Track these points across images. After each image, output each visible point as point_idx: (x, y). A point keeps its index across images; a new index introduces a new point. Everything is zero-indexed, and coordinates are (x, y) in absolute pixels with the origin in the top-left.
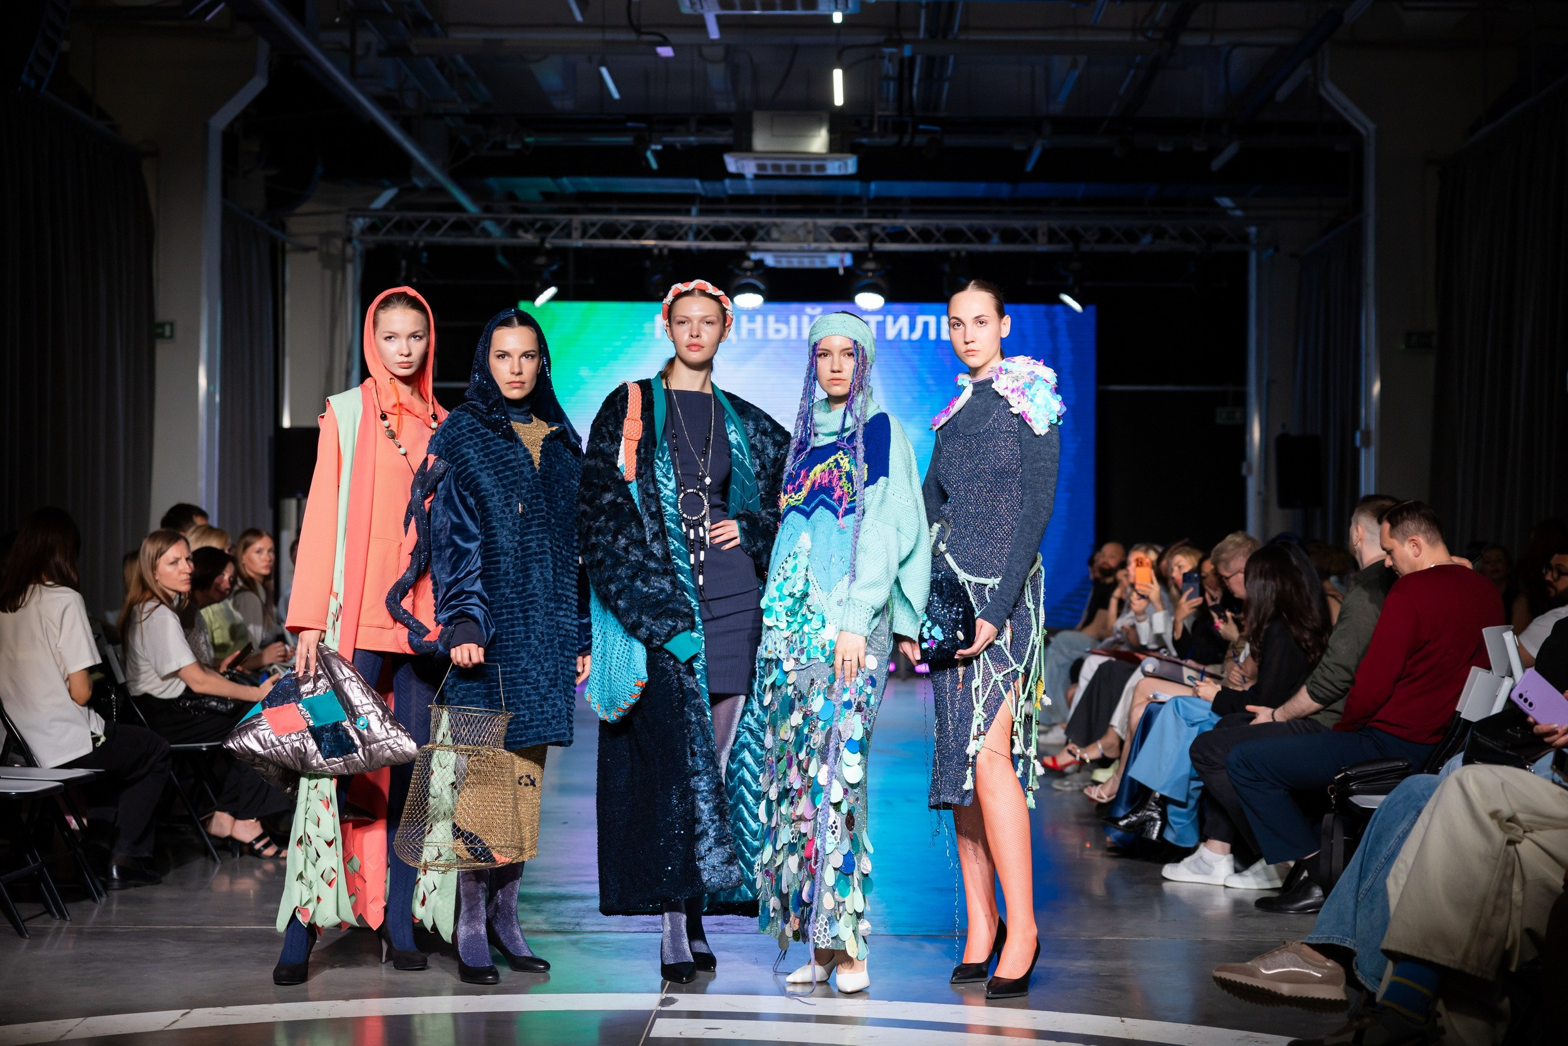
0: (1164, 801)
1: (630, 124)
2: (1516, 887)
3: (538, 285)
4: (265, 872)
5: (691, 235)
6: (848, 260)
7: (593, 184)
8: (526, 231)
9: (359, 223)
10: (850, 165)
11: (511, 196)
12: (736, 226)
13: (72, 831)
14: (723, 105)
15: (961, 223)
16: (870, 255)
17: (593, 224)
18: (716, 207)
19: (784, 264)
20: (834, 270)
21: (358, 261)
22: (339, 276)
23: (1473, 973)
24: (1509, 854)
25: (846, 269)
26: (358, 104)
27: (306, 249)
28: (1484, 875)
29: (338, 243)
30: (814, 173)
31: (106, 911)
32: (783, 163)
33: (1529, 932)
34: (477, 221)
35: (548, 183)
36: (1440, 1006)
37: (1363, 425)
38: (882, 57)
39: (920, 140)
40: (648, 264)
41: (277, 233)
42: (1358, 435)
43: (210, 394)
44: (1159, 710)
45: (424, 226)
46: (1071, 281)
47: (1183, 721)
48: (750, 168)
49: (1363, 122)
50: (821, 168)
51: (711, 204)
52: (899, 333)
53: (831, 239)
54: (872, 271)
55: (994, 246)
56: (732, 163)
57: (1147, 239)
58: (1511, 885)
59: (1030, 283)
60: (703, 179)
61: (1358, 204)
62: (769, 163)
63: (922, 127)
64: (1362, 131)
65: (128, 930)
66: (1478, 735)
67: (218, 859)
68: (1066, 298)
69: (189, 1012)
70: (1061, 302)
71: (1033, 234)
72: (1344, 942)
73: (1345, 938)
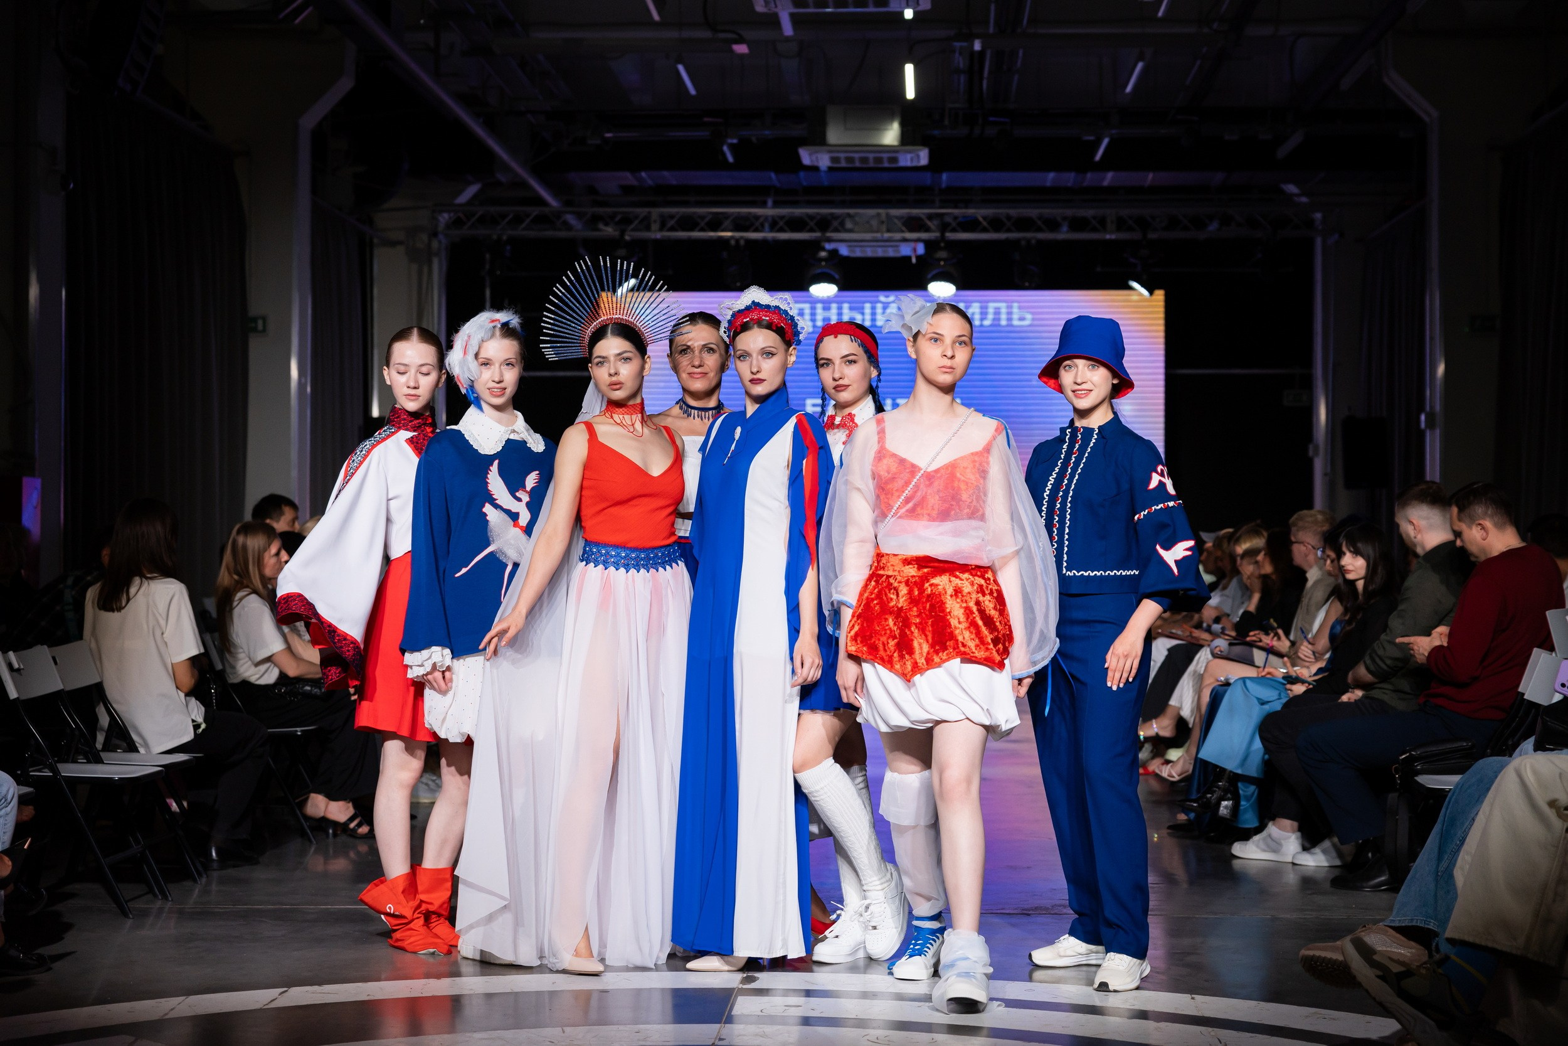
1: (706, 119)
4: (358, 853)
5: (767, 226)
6: (921, 249)
7: (670, 177)
8: (606, 224)
9: (444, 218)
10: (922, 157)
11: (592, 190)
12: (811, 217)
13: (172, 813)
14: (797, 99)
15: (1032, 212)
16: (942, 245)
17: (672, 217)
18: (790, 199)
19: (858, 253)
20: (907, 259)
21: (443, 254)
22: (425, 270)
23: (1535, 959)
25: (918, 258)
26: (442, 103)
27: (393, 244)
28: (1545, 864)
29: (424, 237)
30: (886, 165)
31: (206, 891)
32: (856, 156)
34: (558, 215)
35: (628, 178)
37: (1428, 408)
38: (953, 51)
39: (990, 132)
40: (725, 254)
41: (365, 228)
42: (1423, 417)
43: (301, 385)
44: (1226, 691)
45: (507, 220)
46: (1139, 268)
47: (1254, 701)
48: (824, 161)
49: (1426, 110)
50: (894, 160)
51: (784, 197)
53: (904, 229)
54: (945, 260)
55: (1064, 234)
56: (806, 156)
57: (1213, 226)
59: (1099, 269)
60: (778, 171)
61: (1422, 189)
62: (842, 155)
63: (992, 119)
64: (1426, 119)
65: (228, 910)
66: (1548, 719)
67: (313, 840)
68: (1135, 285)
69: (286, 991)
70: (1131, 288)
71: (1102, 222)
72: (1428, 924)
73: (1428, 920)
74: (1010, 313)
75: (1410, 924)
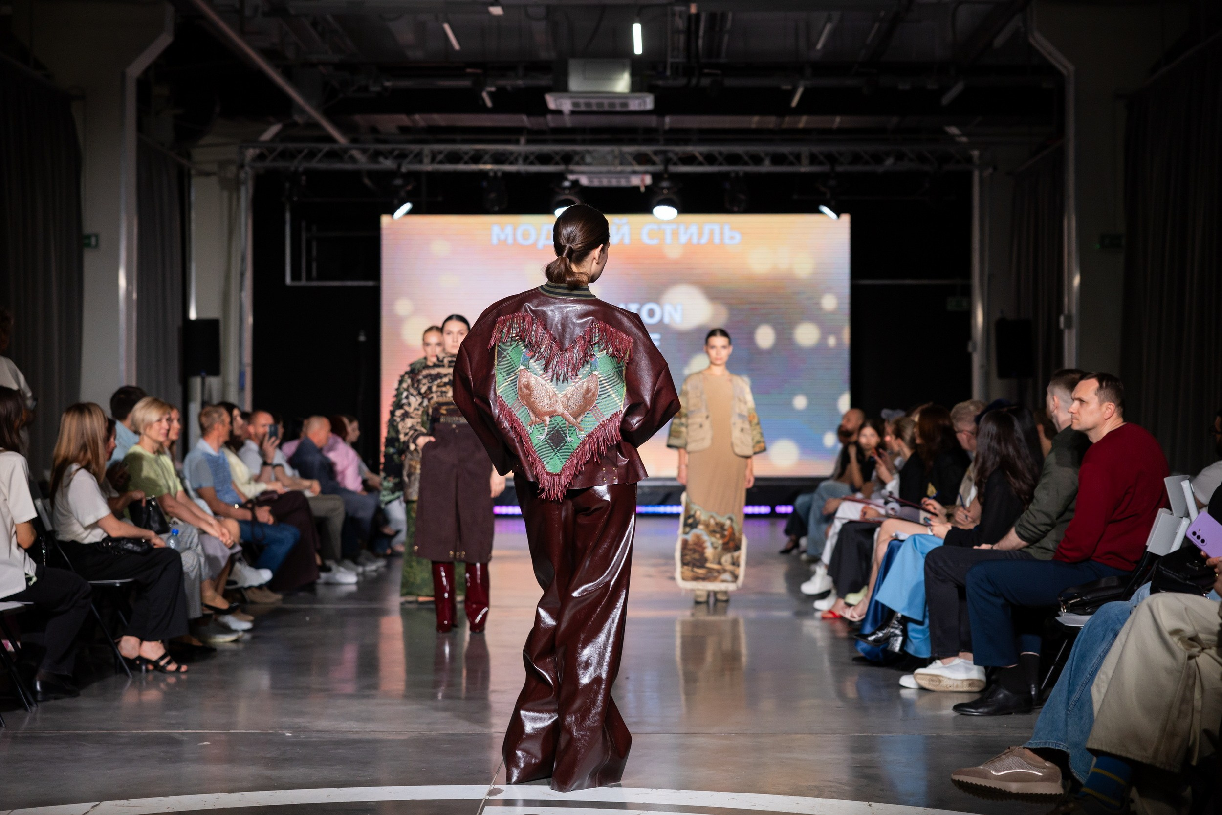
0: (905, 621)
1: (469, 70)
2: (1197, 695)
3: (396, 202)
4: (168, 685)
5: (520, 160)
6: (648, 180)
7: (440, 119)
8: (386, 158)
9: (251, 153)
10: (648, 102)
11: (374, 130)
12: (557, 153)
13: (7, 653)
14: (544, 55)
15: (738, 149)
16: (666, 176)
17: (440, 152)
18: (540, 137)
19: (596, 183)
20: (637, 188)
21: (250, 183)
22: (235, 196)
23: (1162, 767)
24: (1190, 667)
25: (647, 187)
26: (246, 55)
27: (208, 174)
28: (1171, 687)
29: (233, 169)
30: (618, 109)
31: (34, 719)
32: (594, 101)
33: (1206, 732)
34: (345, 150)
35: (404, 120)
36: (1134, 793)
37: (1066, 311)
38: (673, 14)
39: (705, 82)
40: (485, 184)
41: (184, 162)
42: (1062, 319)
43: (128, 293)
44: (899, 547)
45: (303, 154)
46: (828, 196)
47: (920, 555)
48: (566, 106)
49: (1065, 66)
50: (625, 105)
51: (536, 136)
52: (690, 239)
53: (634, 162)
54: (668, 188)
55: (767, 167)
56: (552, 101)
57: (889, 162)
58: (1192, 693)
59: (795, 197)
60: (529, 114)
61: (1061, 131)
62: (582, 101)
63: (706, 71)
64: (1064, 72)
65: (54, 735)
66: (1163, 568)
67: (130, 674)
68: (825, 209)
69: (98, 805)
70: (820, 212)
71: (798, 158)
72: (1059, 746)
73: (1058, 742)
74: (722, 233)
75: (1044, 746)
